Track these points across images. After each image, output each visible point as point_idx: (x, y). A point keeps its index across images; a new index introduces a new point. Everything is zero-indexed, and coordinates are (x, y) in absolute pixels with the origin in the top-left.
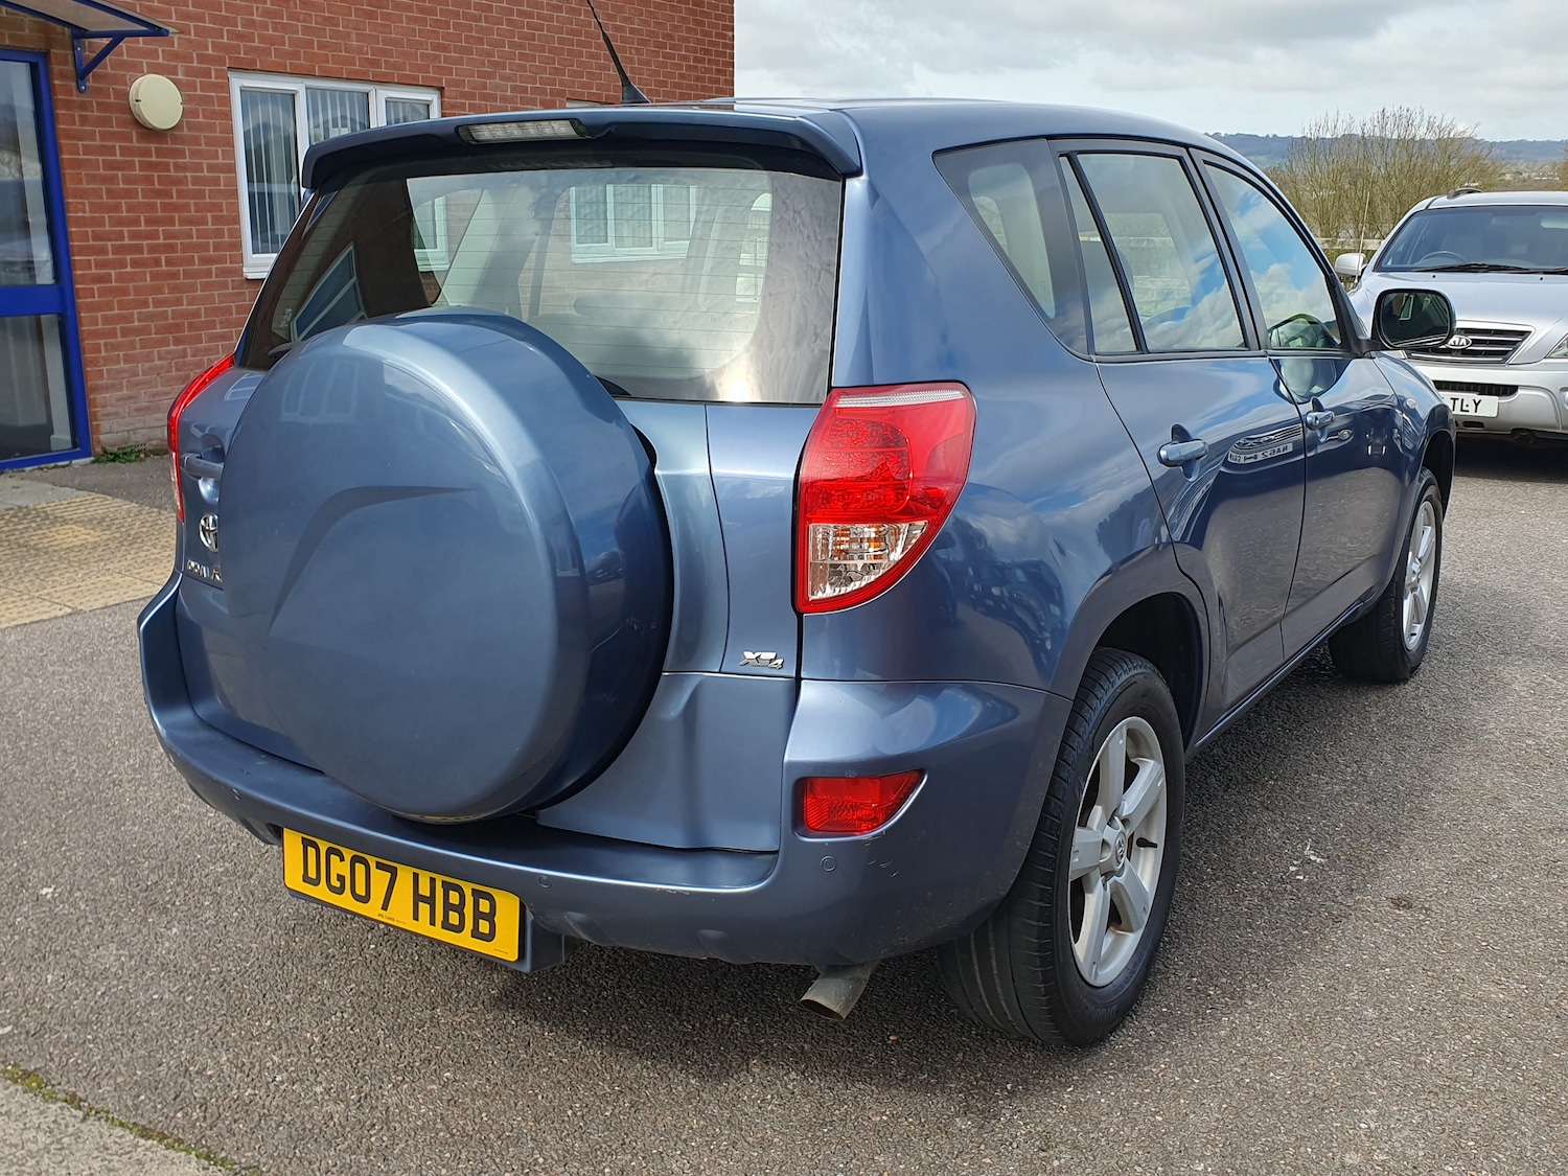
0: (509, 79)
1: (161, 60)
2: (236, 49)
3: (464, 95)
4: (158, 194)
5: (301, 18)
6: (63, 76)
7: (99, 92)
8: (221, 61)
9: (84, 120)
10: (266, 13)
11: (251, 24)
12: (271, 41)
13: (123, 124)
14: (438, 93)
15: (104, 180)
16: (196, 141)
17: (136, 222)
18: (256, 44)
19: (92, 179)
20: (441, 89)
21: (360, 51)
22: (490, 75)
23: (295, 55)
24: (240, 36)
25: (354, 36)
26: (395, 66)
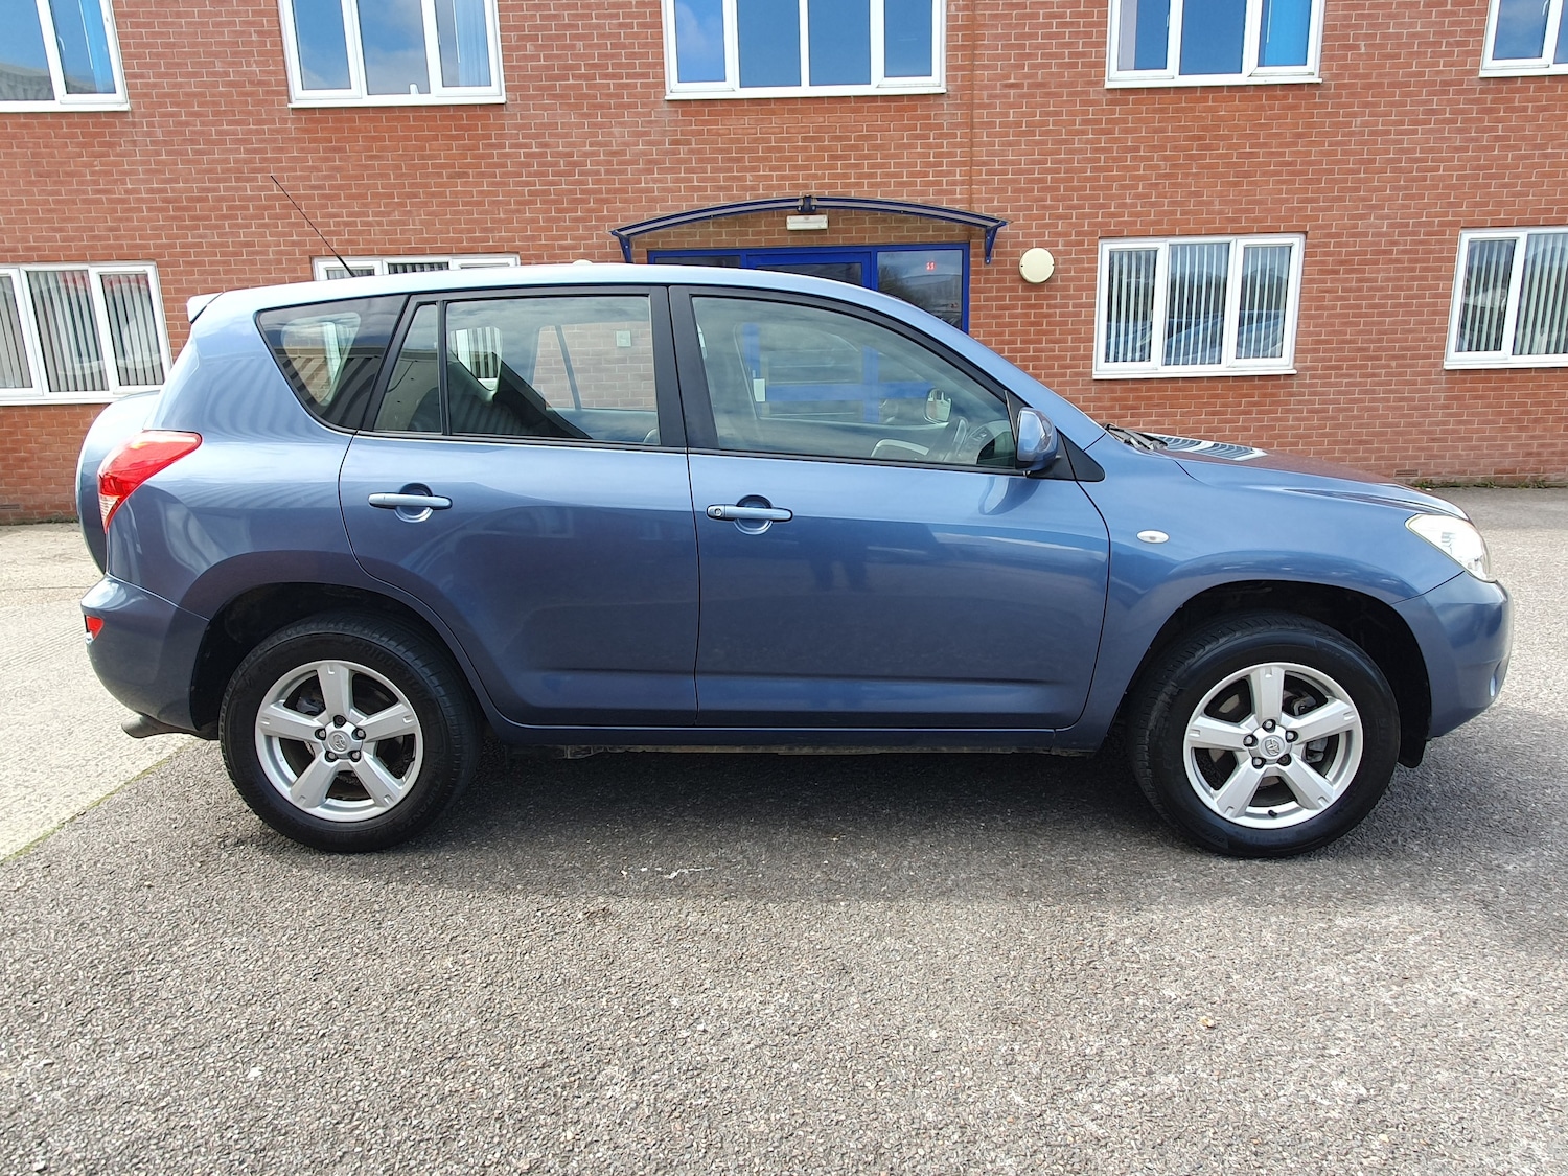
0: (1388, 217)
1: (1047, 238)
2: (1108, 224)
3: (1329, 236)
4: (1032, 324)
5: (1168, 195)
6: (976, 255)
7: (998, 263)
8: (1093, 233)
9: (986, 281)
10: (1138, 196)
11: (1124, 205)
12: (1138, 215)
13: (1014, 281)
14: (1302, 237)
15: (995, 317)
16: (1066, 288)
17: (1014, 342)
18: (1126, 218)
19: (987, 316)
20: (1306, 233)
21: (1221, 212)
22: (1362, 217)
23: (1159, 222)
24: (1113, 215)
25: (1217, 203)
26: (1255, 220)
